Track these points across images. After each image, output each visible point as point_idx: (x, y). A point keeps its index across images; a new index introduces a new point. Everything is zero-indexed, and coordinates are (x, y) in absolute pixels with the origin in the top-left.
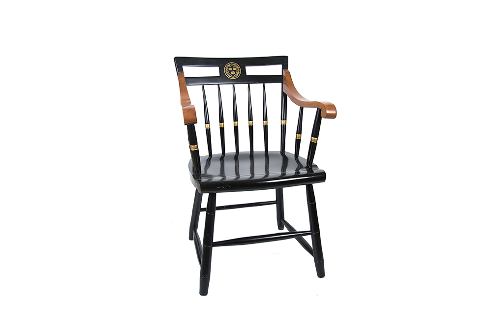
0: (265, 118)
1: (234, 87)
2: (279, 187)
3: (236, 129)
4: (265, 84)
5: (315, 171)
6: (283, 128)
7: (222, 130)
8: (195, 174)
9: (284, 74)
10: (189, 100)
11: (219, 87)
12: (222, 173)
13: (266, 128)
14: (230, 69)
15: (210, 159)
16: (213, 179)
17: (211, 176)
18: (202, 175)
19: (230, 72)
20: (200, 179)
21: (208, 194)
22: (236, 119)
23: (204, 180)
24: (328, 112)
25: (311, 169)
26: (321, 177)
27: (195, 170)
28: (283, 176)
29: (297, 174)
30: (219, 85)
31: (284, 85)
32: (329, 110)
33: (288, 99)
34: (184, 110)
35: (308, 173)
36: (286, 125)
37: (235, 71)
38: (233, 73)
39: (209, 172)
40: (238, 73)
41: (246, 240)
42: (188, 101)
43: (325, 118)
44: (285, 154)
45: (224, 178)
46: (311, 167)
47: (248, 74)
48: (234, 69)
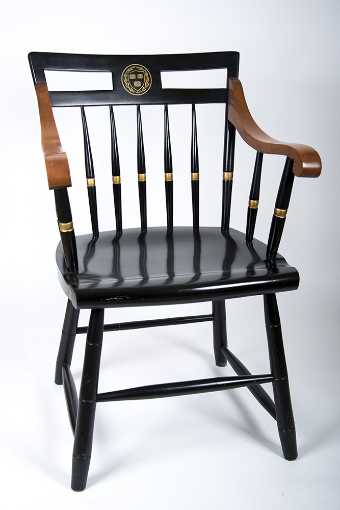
0: (195, 168)
1: (139, 110)
2: (218, 298)
3: (142, 186)
4: (197, 105)
5: (282, 270)
6: (227, 187)
7: (117, 189)
8: (67, 272)
9: (231, 87)
10: (58, 138)
11: (112, 111)
12: (116, 271)
13: (195, 185)
14: (133, 77)
15: (95, 241)
16: (101, 283)
17: (96, 278)
18: (80, 274)
19: (132, 82)
20: (75, 284)
21: (91, 310)
22: (141, 168)
23: (83, 285)
24: (305, 165)
25: (275, 265)
26: (291, 281)
27: (68, 265)
28: (226, 278)
29: (250, 276)
30: (111, 106)
31: (230, 107)
32: (308, 161)
33: (238, 136)
34: (48, 163)
35: (269, 273)
36: (232, 181)
37: (142, 81)
38: (138, 84)
39: (93, 268)
40: (147, 84)
41: (156, 390)
42: (55, 141)
43: (300, 176)
44: (230, 233)
45: (121, 280)
46: (274, 260)
47: (165, 86)
48: (140, 76)
